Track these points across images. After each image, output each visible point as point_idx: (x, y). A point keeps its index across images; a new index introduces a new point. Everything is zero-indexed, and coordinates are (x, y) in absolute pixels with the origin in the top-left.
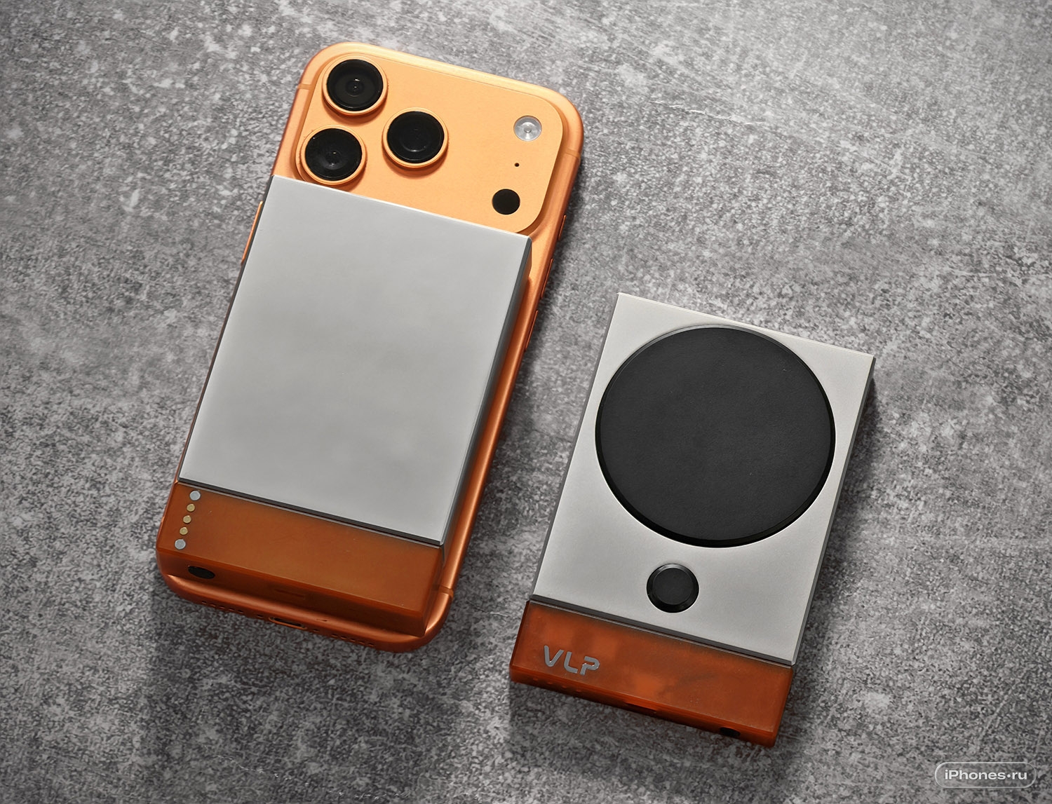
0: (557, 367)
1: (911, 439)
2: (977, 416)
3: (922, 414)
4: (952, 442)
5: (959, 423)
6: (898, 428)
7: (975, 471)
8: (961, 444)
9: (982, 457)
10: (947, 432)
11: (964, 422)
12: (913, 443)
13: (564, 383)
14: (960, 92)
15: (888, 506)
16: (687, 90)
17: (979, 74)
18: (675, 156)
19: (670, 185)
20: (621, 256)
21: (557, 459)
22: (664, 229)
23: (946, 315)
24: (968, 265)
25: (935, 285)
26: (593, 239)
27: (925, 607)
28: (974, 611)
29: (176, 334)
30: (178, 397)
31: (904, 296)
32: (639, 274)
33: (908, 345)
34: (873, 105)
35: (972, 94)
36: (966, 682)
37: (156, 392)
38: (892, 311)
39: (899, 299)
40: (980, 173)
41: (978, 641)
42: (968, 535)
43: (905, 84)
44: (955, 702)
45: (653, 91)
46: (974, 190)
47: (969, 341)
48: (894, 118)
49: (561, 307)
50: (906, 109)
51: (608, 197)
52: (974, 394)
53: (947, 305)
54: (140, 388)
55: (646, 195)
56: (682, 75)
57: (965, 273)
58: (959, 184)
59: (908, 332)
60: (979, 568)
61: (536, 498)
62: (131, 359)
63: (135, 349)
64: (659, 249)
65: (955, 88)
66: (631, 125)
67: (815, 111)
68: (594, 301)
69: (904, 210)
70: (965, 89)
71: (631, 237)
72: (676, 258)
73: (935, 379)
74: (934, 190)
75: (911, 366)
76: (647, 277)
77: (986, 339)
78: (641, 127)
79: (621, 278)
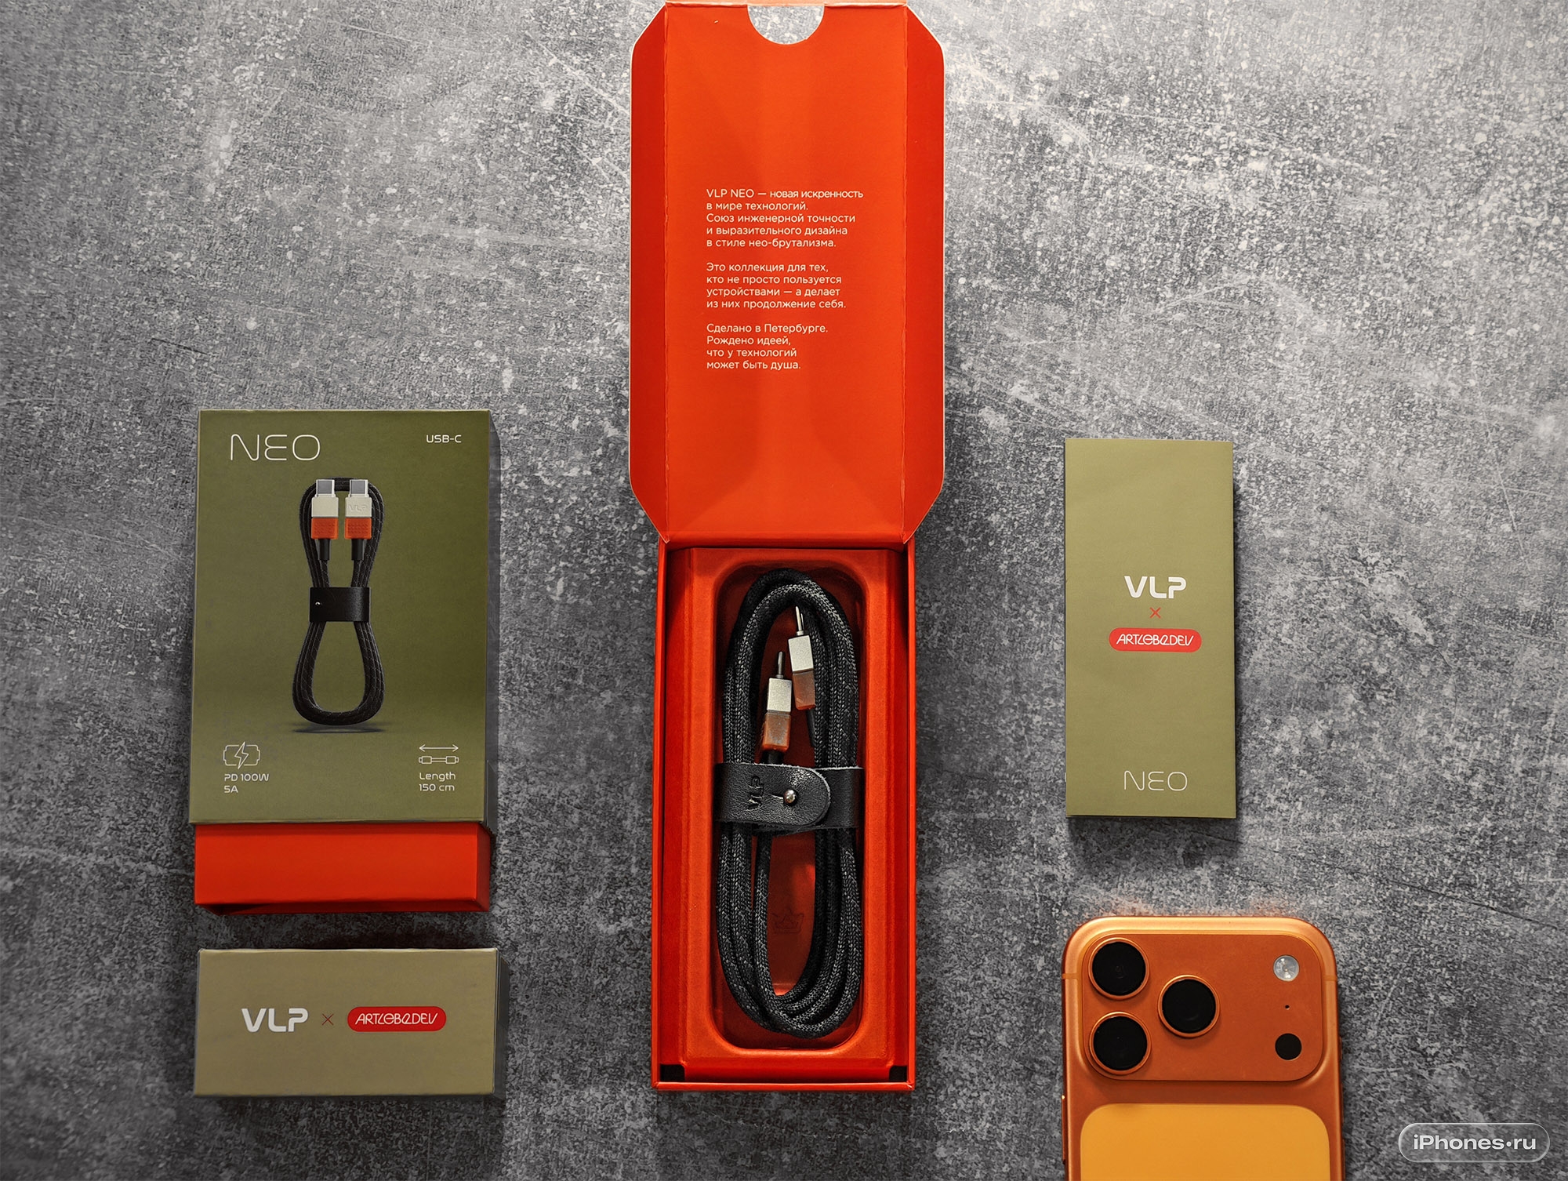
0: (958, 708)
1: (1285, 743)
2: (1341, 714)
3: (1291, 718)
4: (1321, 742)
5: (1326, 723)
6: (1272, 734)
7: (1345, 768)
8: (1330, 743)
9: (1350, 753)
10: (1316, 733)
11: (1331, 721)
12: (1286, 746)
13: (967, 722)
14: (1293, 402)
15: (1270, 809)
16: (1045, 426)
17: (1308, 382)
18: (1042, 492)
19: (1041, 520)
20: (1004, 595)
21: (969, 796)
22: (1040, 564)
23: (1303, 620)
24: (1317, 569)
25: (1290, 593)
26: (976, 580)
27: (1313, 903)
28: (1358, 902)
29: (613, 714)
30: (623, 775)
31: (1263, 605)
32: (1022, 611)
33: (1272, 652)
34: (1216, 423)
35: (1304, 402)
36: (1358, 971)
37: (603, 772)
38: (1254, 621)
39: (1259, 609)
40: (1320, 478)
41: (1365, 930)
42: (1345, 830)
43: (1242, 399)
44: (1351, 990)
45: (1014, 430)
46: (1316, 497)
47: (1325, 643)
48: (1236, 433)
49: (955, 650)
50: (1246, 424)
51: (986, 538)
52: (1336, 694)
53: (1303, 610)
54: (588, 769)
55: (1020, 533)
56: (1038, 412)
57: (1316, 578)
58: (1301, 491)
59: (1271, 640)
60: (1358, 860)
61: (955, 835)
62: (577, 743)
63: (579, 732)
64: (1037, 584)
65: (1289, 398)
66: (998, 466)
67: (1164, 434)
68: (984, 641)
69: (1255, 523)
70: (1298, 398)
71: (1011, 575)
72: (1053, 591)
73: (1300, 683)
74: (1280, 500)
75: (1277, 673)
76: (1030, 612)
77: (1342, 639)
78: (1008, 467)
79: (1006, 616)
